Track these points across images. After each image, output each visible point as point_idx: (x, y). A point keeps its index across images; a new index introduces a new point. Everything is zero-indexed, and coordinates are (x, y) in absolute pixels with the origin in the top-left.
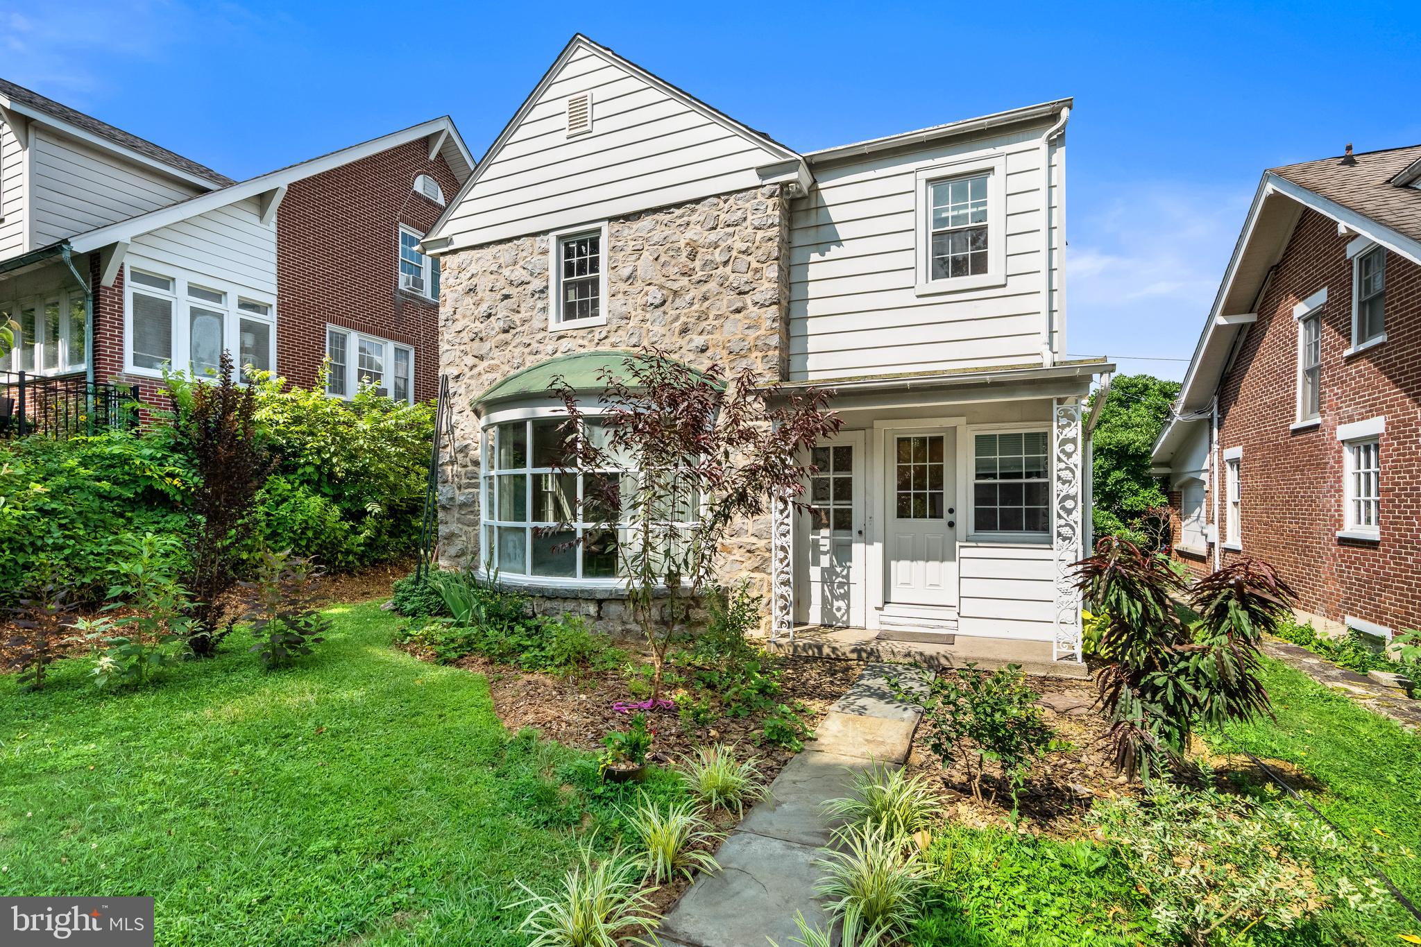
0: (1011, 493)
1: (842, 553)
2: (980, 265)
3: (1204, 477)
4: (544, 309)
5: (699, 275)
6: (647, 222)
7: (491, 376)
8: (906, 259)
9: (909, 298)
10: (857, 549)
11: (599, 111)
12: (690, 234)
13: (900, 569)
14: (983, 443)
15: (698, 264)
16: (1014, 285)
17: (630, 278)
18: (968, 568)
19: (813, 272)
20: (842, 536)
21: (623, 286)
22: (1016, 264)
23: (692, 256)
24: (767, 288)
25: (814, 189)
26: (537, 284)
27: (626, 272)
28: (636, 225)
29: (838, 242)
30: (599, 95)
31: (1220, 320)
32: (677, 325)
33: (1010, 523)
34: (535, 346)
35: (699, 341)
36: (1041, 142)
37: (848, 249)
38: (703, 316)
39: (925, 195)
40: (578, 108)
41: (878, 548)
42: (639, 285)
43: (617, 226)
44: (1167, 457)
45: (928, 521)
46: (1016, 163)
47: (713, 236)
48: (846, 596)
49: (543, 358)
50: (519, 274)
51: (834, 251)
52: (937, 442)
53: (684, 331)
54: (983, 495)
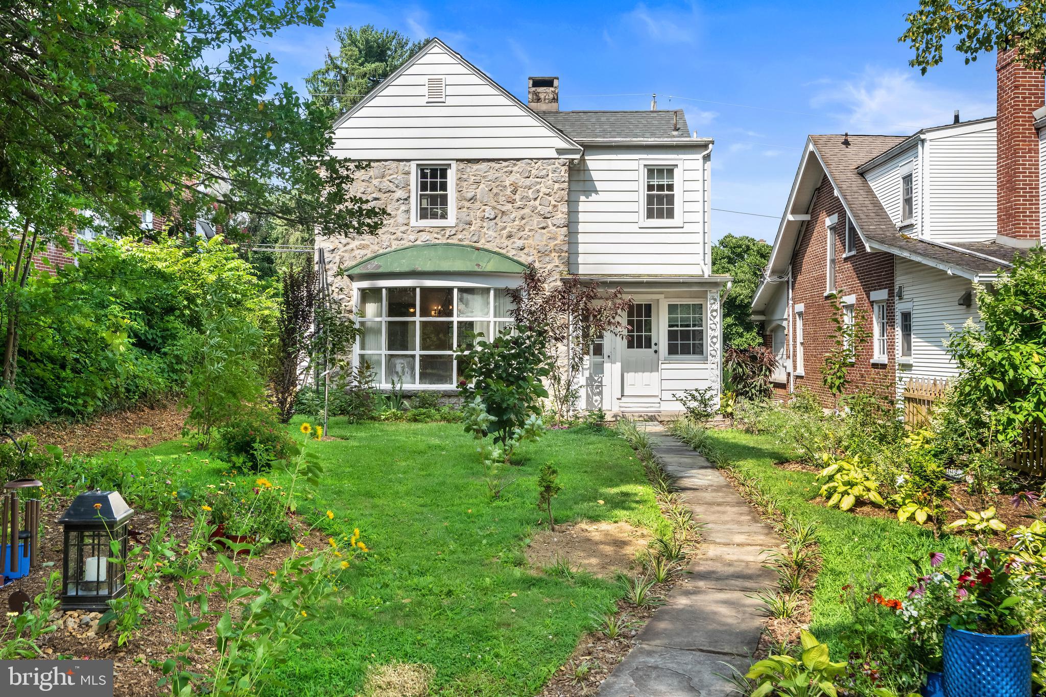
0: (685, 335)
1: (598, 369)
2: (670, 214)
3: (785, 324)
4: (408, 211)
5: (519, 204)
6: (484, 166)
7: (363, 252)
8: (633, 207)
9: (634, 228)
10: (607, 366)
11: (450, 90)
12: (512, 178)
13: (629, 376)
14: (672, 308)
15: (517, 197)
16: (688, 227)
17: (473, 199)
18: (666, 374)
19: (582, 207)
20: (598, 359)
21: (467, 204)
22: (688, 218)
23: (514, 192)
24: (561, 216)
25: (582, 160)
26: (400, 194)
27: (470, 195)
28: (476, 167)
29: (596, 192)
30: (450, 80)
31: (790, 217)
32: (505, 233)
33: (686, 350)
34: (399, 234)
35: (519, 243)
36: (700, 156)
37: (602, 196)
38: (521, 229)
39: (643, 173)
40: (435, 85)
41: (618, 365)
42: (478, 204)
43: (462, 165)
44: (761, 307)
45: (643, 350)
46: (689, 165)
47: (528, 182)
48: (600, 393)
49: (406, 244)
50: (386, 184)
51: (594, 197)
52: (648, 307)
53: (510, 236)
54: (672, 335)
